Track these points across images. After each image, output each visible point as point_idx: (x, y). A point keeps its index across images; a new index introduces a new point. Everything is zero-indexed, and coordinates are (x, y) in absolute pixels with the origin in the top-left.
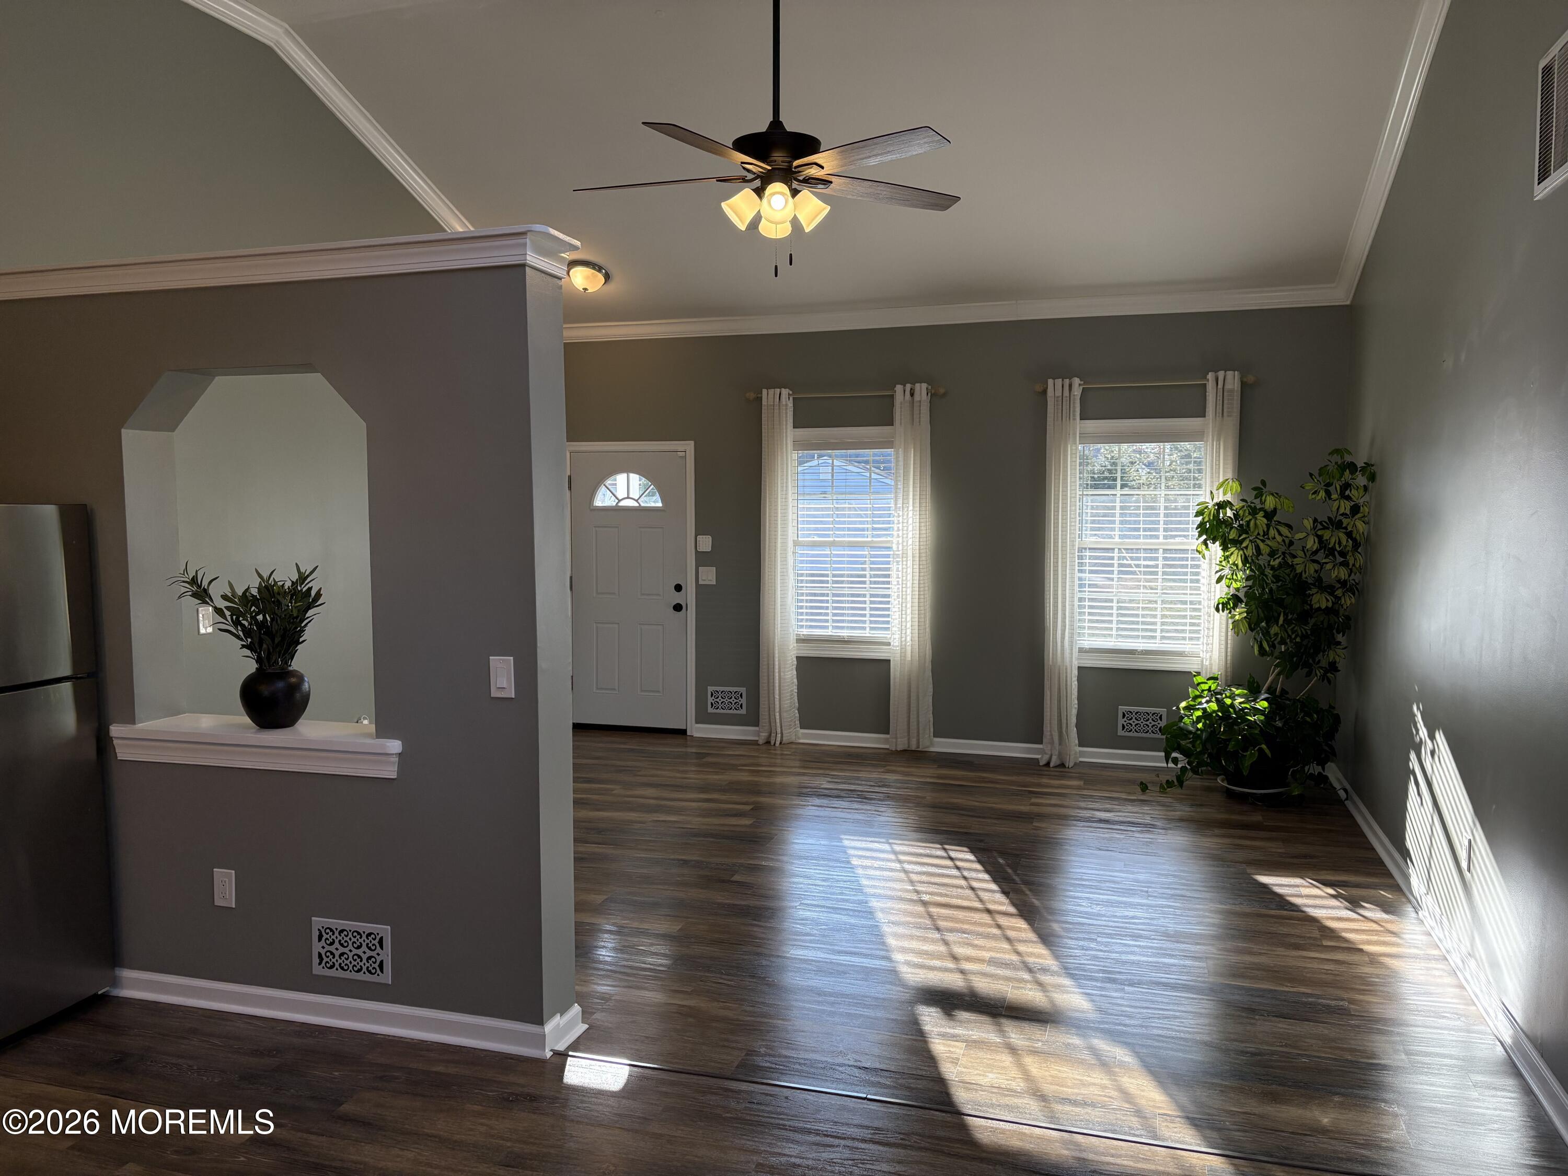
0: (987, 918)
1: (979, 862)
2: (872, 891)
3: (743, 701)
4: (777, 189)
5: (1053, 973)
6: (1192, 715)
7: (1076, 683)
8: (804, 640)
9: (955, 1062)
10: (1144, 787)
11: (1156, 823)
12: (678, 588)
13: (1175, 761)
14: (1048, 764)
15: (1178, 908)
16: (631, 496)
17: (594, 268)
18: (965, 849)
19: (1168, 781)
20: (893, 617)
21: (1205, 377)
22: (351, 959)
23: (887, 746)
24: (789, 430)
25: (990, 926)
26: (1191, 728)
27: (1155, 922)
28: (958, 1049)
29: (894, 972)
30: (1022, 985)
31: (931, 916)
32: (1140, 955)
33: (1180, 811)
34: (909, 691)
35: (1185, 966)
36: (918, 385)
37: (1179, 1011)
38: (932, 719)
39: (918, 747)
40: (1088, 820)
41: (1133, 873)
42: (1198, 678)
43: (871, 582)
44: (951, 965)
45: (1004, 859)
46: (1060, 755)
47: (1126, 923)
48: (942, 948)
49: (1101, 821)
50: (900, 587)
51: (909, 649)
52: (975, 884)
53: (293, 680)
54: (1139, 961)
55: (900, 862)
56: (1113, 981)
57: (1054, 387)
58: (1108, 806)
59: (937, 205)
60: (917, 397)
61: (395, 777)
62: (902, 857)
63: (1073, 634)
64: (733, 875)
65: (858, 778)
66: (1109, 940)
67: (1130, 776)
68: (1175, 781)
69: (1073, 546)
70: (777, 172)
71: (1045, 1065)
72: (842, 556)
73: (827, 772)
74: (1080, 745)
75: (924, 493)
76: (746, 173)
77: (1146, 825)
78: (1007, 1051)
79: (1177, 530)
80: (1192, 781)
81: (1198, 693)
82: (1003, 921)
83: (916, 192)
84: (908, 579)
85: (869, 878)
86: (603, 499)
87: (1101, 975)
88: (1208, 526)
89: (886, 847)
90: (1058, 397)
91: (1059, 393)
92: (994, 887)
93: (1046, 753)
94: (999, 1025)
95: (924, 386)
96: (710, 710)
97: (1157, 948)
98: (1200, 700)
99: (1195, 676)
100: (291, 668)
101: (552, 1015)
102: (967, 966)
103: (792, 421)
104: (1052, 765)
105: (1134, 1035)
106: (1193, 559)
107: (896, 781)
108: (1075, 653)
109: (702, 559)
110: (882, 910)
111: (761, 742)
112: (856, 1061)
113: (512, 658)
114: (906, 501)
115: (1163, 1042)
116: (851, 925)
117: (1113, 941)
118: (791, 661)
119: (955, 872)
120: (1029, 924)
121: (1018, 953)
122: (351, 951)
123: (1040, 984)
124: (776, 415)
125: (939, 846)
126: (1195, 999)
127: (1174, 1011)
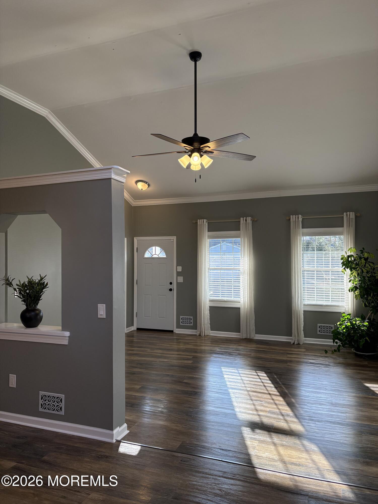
0: (269, 396)
1: (268, 377)
2: (230, 386)
3: (192, 321)
4: (196, 155)
5: (291, 417)
6: (341, 327)
7: (303, 316)
8: (211, 301)
9: (254, 448)
10: (326, 352)
11: (330, 364)
12: (171, 283)
13: (337, 343)
14: (294, 343)
15: (337, 394)
16: (156, 254)
17: (145, 183)
18: (263, 372)
19: (334, 350)
20: (241, 293)
21: (343, 214)
22: (51, 406)
23: (240, 337)
24: (206, 233)
25: (270, 399)
26: (342, 332)
27: (328, 399)
28: (256, 443)
29: (235, 415)
30: (279, 421)
31: (249, 395)
32: (322, 411)
33: (339, 360)
34: (247, 318)
35: (338, 415)
36: (248, 218)
37: (335, 432)
38: (255, 328)
39: (250, 337)
40: (307, 363)
41: (321, 381)
42: (343, 314)
43: (234, 282)
44: (255, 413)
45: (276, 376)
46: (298, 340)
47: (318, 399)
48: (253, 407)
49: (311, 363)
50: (243, 283)
51: (246, 304)
52: (266, 385)
53: (37, 312)
54: (322, 413)
55: (241, 376)
56: (312, 420)
57: (293, 218)
58: (314, 358)
59: (248, 159)
60: (248, 221)
61: (67, 344)
62: (242, 375)
63: (301, 299)
64: (184, 380)
65: (229, 348)
66: (311, 405)
67: (321, 348)
68: (337, 350)
69: (301, 270)
70: (196, 149)
71: (286, 450)
72: (224, 273)
73: (219, 345)
74: (305, 337)
75: (251, 252)
76: (186, 150)
77: (326, 365)
78: (273, 444)
79: (335, 264)
80: (342, 349)
81: (344, 320)
82: (274, 397)
83: (241, 155)
84: (246, 281)
85: (230, 381)
86: (147, 255)
87: (308, 418)
88: (345, 263)
89: (237, 371)
90: (294, 221)
91: (294, 220)
92: (272, 385)
93: (293, 340)
94: (270, 435)
95: (250, 218)
96: (181, 324)
97: (328, 409)
98: (344, 322)
99: (342, 314)
100: (37, 308)
101: (116, 427)
102: (261, 413)
103: (207, 229)
104: (295, 344)
105: (318, 440)
106: (341, 274)
107: (242, 349)
108: (302, 306)
109: (178, 274)
110: (233, 393)
111: (198, 335)
112: (220, 446)
113: (105, 305)
114: (244, 255)
115: (329, 443)
116: (222, 398)
117: (313, 405)
118: (207, 308)
119: (259, 380)
120: (283, 399)
121: (279, 409)
122: (51, 403)
123: (286, 421)
124: (202, 228)
125: (255, 371)
126: (341, 427)
127: (333, 431)
